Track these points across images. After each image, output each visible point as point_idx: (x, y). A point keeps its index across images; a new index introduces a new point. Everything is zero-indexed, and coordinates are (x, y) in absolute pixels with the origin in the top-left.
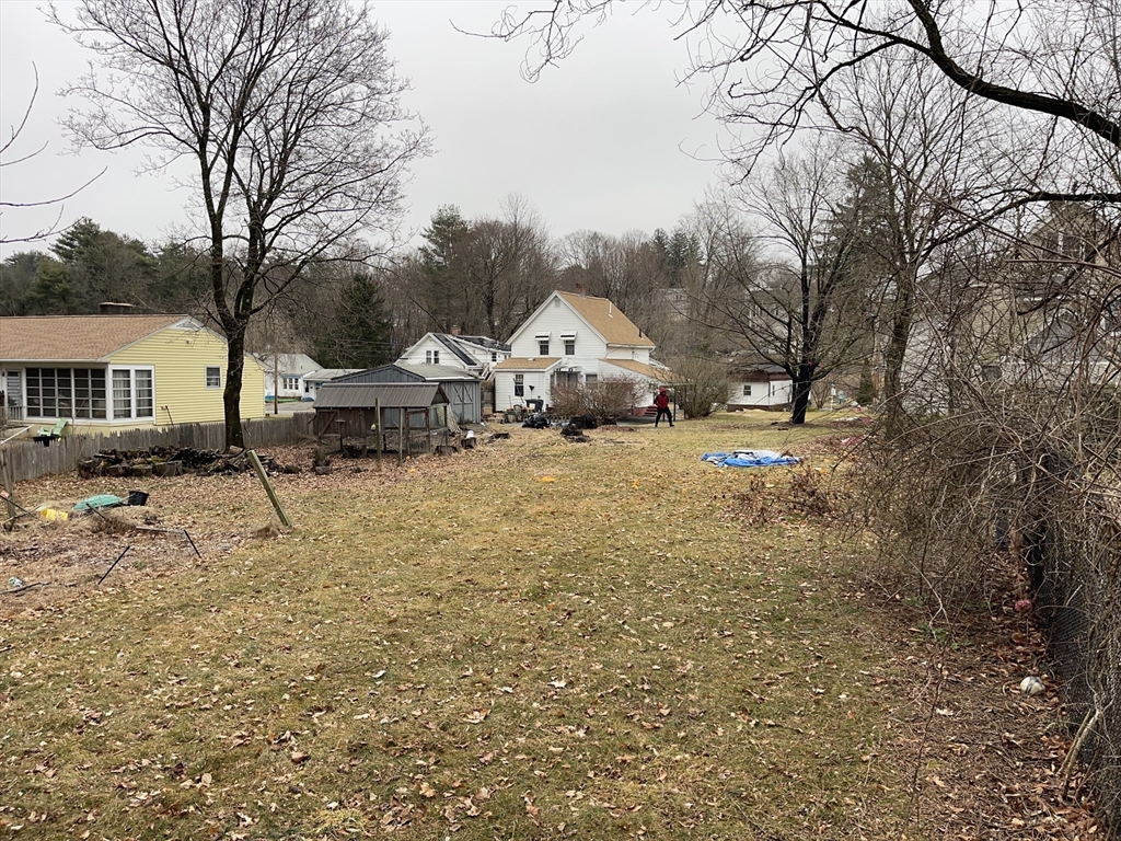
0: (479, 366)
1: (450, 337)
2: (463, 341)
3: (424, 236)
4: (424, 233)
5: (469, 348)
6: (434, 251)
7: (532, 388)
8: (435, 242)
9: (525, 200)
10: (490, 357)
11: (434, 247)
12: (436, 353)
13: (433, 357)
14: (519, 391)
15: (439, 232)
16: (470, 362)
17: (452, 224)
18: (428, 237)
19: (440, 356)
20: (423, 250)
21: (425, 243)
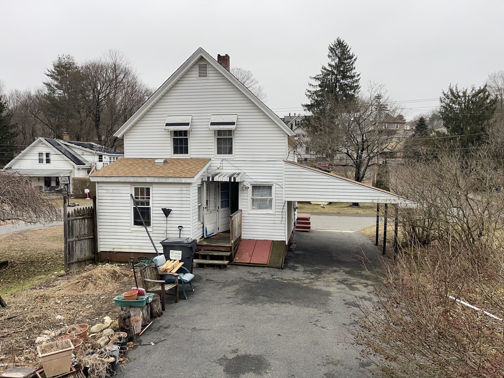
0: (87, 166)
1: (61, 142)
2: (73, 145)
3: (48, 75)
4: (49, 73)
5: (78, 151)
6: (56, 86)
7: (167, 212)
8: (57, 79)
9: (121, 55)
10: (97, 158)
11: (56, 83)
12: (48, 155)
13: (44, 157)
14: (142, 217)
15: (60, 73)
16: (78, 162)
17: (69, 68)
18: (51, 76)
19: (51, 157)
20: (48, 85)
21: (49, 80)
